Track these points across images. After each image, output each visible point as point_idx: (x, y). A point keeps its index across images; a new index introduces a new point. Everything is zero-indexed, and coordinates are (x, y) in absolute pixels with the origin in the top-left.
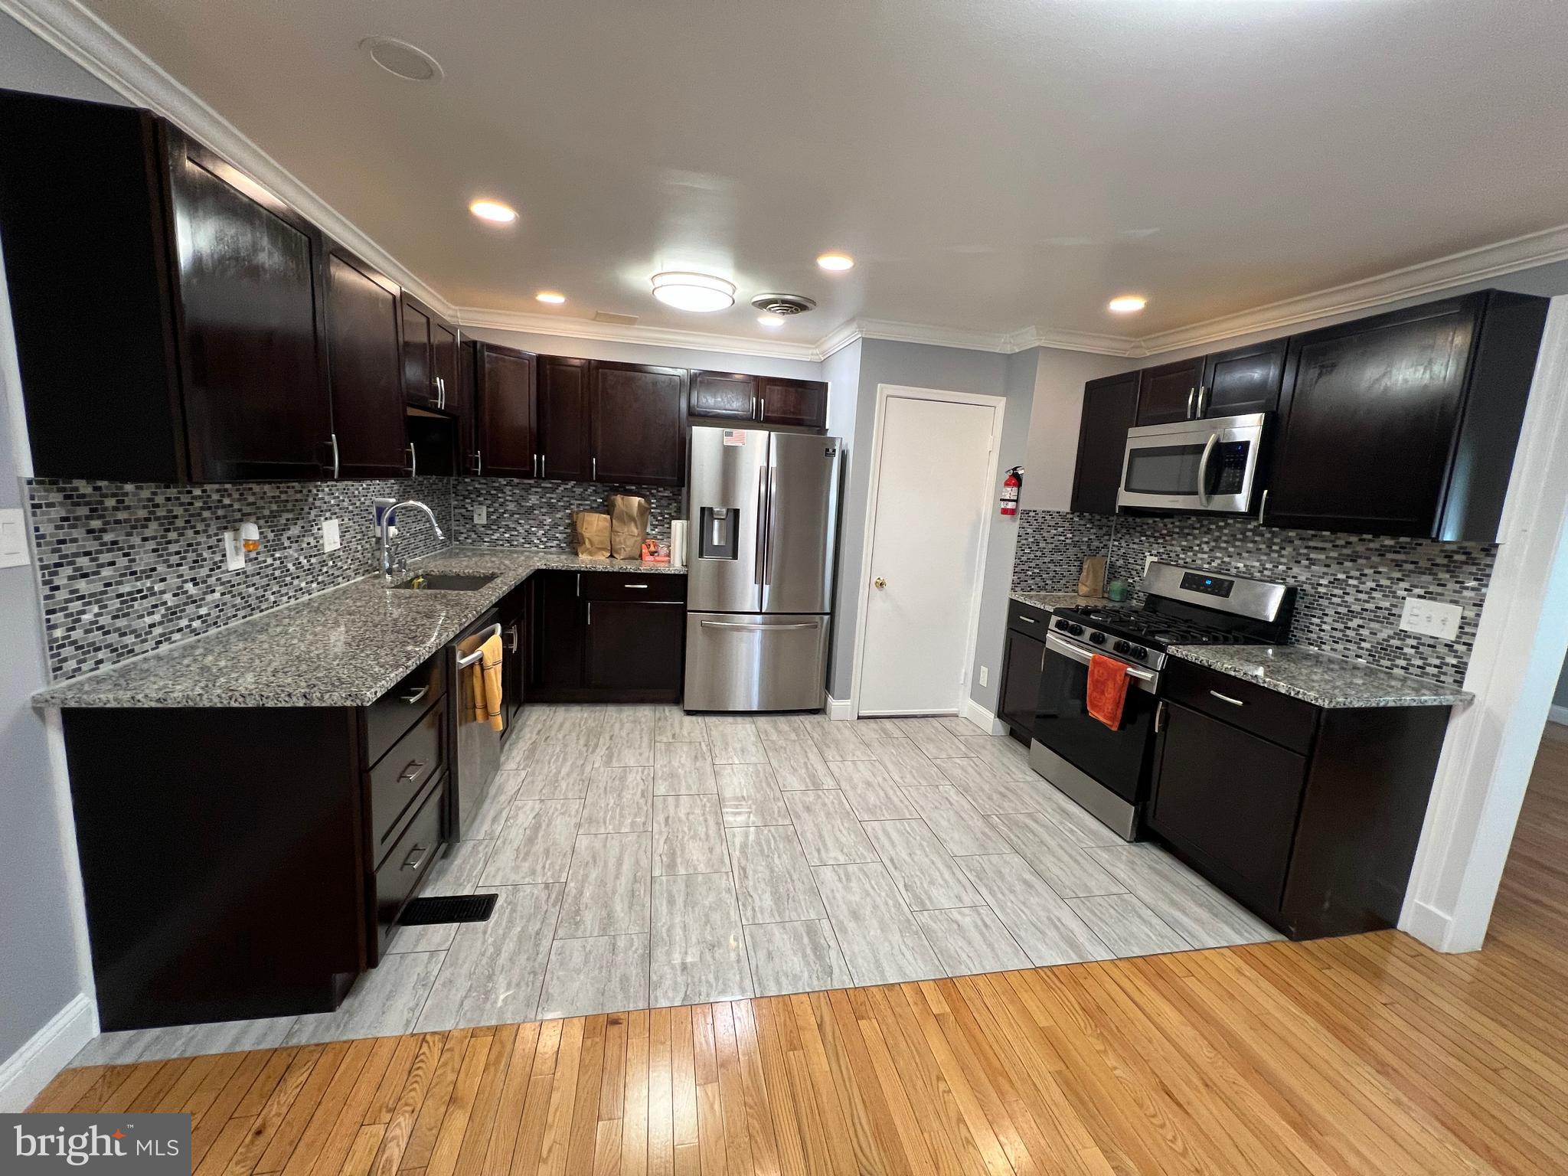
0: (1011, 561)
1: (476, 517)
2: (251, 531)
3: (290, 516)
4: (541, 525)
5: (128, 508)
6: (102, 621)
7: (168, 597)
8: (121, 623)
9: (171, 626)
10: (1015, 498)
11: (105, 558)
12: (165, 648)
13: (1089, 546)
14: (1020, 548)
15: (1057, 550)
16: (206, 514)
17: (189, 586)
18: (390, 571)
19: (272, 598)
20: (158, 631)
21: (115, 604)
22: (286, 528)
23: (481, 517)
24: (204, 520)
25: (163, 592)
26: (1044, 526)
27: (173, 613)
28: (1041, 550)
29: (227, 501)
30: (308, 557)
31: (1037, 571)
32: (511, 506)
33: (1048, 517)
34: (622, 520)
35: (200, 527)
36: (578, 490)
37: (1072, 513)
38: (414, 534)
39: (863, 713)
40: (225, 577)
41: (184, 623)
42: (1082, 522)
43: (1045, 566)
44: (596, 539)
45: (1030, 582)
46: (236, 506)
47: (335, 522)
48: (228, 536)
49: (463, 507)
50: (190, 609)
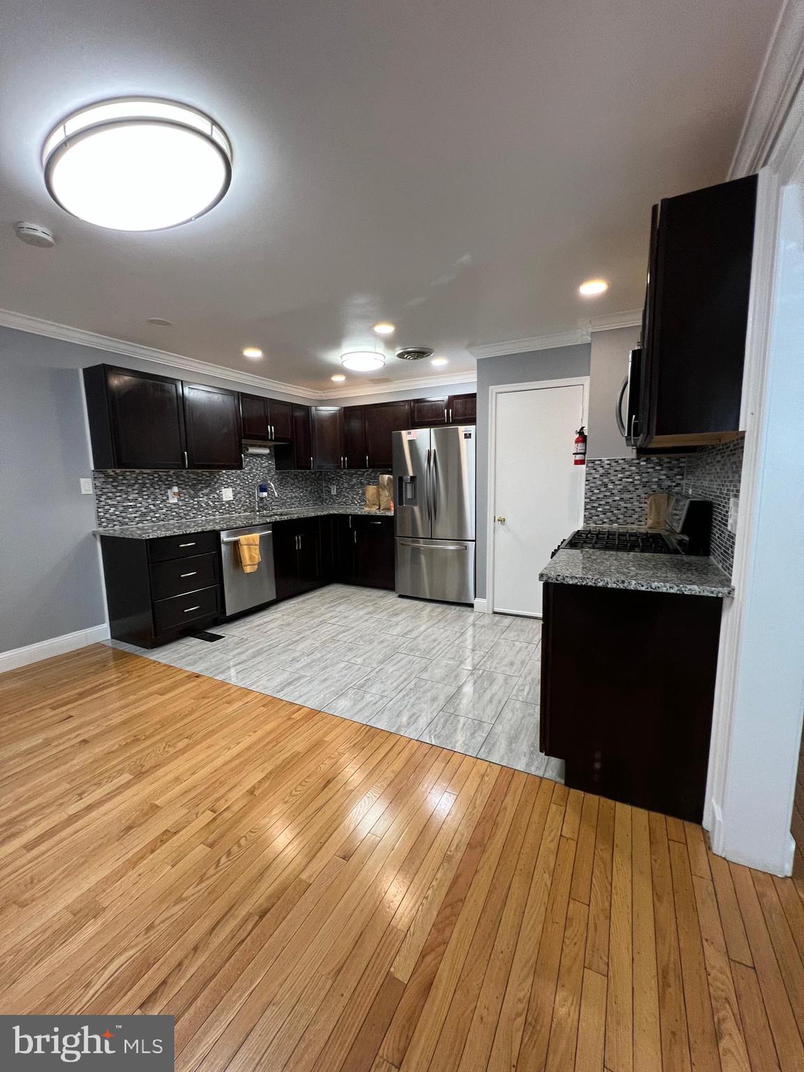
0: (582, 501)
1: (332, 491)
2: (176, 489)
3: (204, 485)
4: (358, 494)
5: (127, 480)
6: (117, 513)
7: (142, 509)
8: (123, 514)
9: (143, 519)
10: (583, 451)
11: (118, 494)
12: (140, 525)
13: (659, 486)
14: (590, 490)
15: (625, 490)
16: (160, 483)
17: (152, 506)
18: (258, 511)
19: (192, 515)
20: (137, 519)
21: (121, 508)
22: (201, 490)
23: (334, 492)
24: (159, 485)
25: (140, 507)
26: (611, 471)
27: (144, 515)
28: (610, 490)
29: (170, 479)
30: (214, 502)
31: (608, 507)
32: (346, 485)
33: (613, 464)
34: (381, 487)
35: (157, 487)
36: (373, 474)
37: (638, 459)
38: (292, 498)
39: (497, 610)
40: (168, 505)
41: (149, 518)
42: (649, 465)
43: (615, 503)
44: (371, 499)
45: (602, 516)
46: (174, 481)
47: (230, 489)
48: (169, 491)
49: (328, 486)
50: (152, 514)
